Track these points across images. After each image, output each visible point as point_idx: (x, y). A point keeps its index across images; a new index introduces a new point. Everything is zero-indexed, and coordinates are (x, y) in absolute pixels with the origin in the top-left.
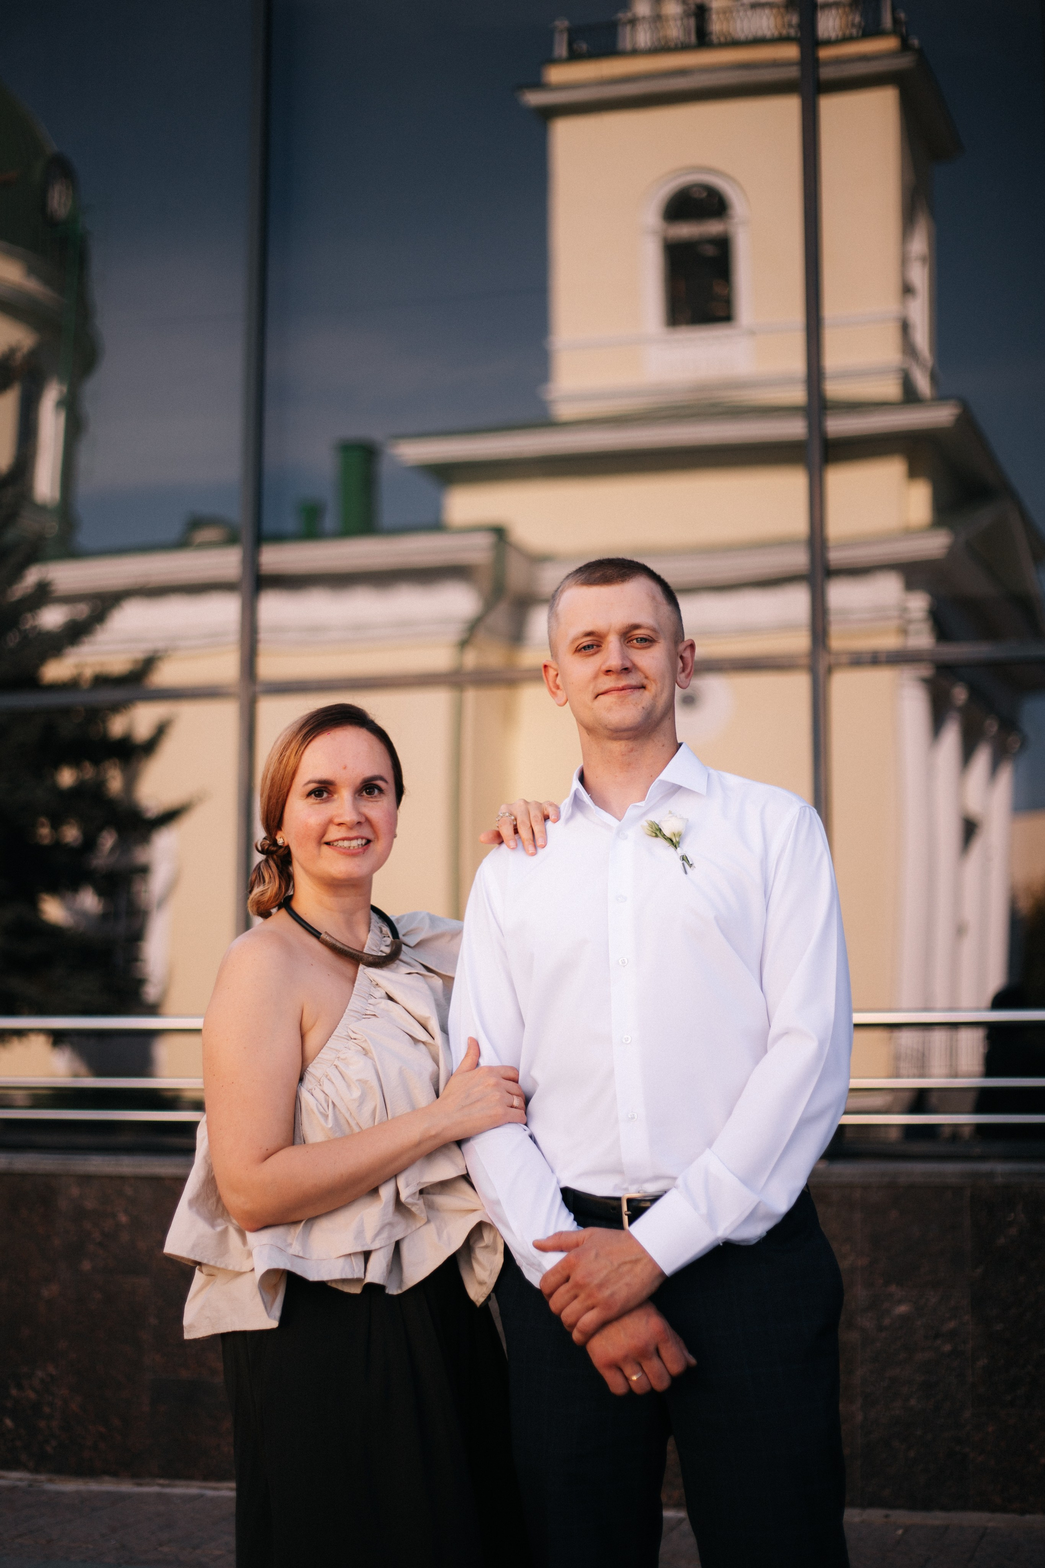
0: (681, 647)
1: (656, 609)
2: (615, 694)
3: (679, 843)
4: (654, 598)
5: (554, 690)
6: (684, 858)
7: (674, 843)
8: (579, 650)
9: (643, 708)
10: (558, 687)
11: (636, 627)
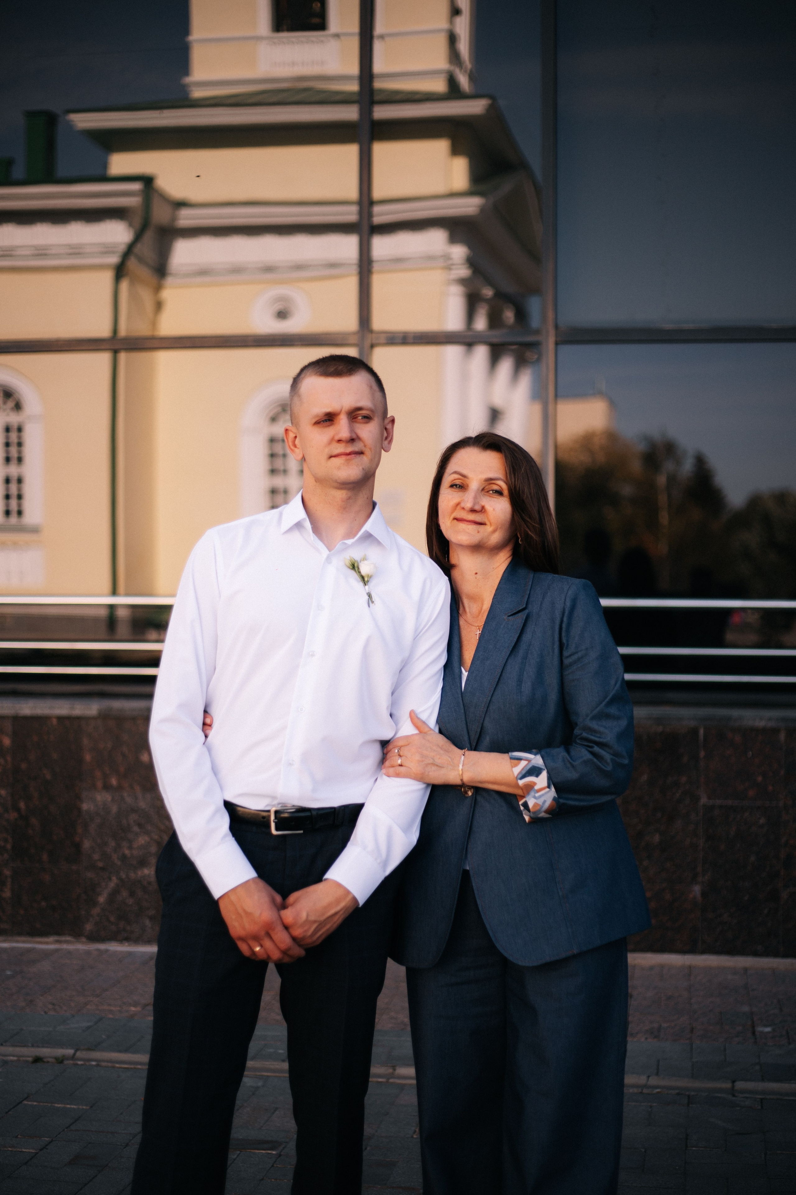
0: (387, 421)
1: (373, 395)
2: (344, 458)
3: (368, 581)
4: (371, 387)
5: (292, 447)
6: (369, 595)
7: (364, 580)
8: (317, 423)
9: (363, 469)
10: (295, 446)
11: (359, 409)
